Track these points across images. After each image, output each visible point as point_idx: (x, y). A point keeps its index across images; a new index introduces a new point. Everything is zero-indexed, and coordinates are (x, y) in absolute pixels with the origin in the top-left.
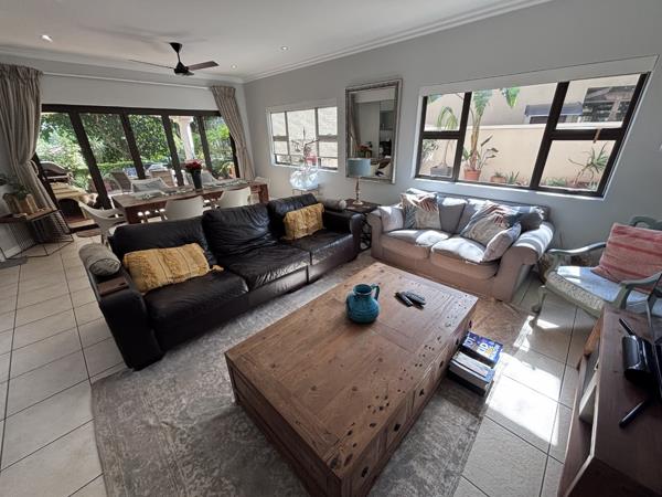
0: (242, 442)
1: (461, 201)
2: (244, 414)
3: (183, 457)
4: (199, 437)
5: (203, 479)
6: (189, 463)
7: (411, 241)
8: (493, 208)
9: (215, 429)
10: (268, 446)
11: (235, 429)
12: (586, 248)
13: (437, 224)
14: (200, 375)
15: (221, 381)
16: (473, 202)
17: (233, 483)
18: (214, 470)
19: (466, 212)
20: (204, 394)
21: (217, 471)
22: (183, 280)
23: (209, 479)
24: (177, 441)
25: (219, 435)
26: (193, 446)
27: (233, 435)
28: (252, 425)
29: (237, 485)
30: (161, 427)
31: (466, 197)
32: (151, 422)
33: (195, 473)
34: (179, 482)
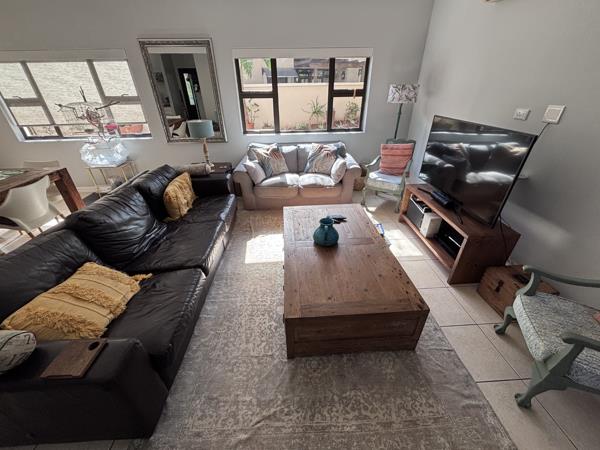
0: (326, 371)
1: (293, 148)
2: (304, 359)
3: (304, 418)
4: (297, 399)
5: (334, 409)
6: (313, 416)
7: (283, 185)
8: (321, 148)
9: (299, 384)
10: (342, 357)
11: (311, 371)
12: (375, 161)
13: (285, 168)
14: (229, 374)
15: (256, 360)
16: (302, 146)
17: (351, 390)
18: (333, 399)
19: (301, 154)
20: (256, 379)
21: (335, 397)
22: (123, 307)
23: (337, 405)
24: (286, 418)
25: (307, 384)
26: (301, 406)
27: (316, 374)
28: (318, 358)
29: (355, 387)
30: (259, 428)
31: (295, 144)
32: (243, 436)
33: (325, 413)
34: (324, 428)
